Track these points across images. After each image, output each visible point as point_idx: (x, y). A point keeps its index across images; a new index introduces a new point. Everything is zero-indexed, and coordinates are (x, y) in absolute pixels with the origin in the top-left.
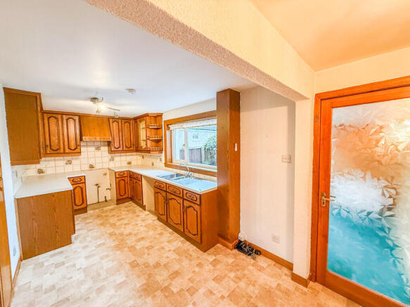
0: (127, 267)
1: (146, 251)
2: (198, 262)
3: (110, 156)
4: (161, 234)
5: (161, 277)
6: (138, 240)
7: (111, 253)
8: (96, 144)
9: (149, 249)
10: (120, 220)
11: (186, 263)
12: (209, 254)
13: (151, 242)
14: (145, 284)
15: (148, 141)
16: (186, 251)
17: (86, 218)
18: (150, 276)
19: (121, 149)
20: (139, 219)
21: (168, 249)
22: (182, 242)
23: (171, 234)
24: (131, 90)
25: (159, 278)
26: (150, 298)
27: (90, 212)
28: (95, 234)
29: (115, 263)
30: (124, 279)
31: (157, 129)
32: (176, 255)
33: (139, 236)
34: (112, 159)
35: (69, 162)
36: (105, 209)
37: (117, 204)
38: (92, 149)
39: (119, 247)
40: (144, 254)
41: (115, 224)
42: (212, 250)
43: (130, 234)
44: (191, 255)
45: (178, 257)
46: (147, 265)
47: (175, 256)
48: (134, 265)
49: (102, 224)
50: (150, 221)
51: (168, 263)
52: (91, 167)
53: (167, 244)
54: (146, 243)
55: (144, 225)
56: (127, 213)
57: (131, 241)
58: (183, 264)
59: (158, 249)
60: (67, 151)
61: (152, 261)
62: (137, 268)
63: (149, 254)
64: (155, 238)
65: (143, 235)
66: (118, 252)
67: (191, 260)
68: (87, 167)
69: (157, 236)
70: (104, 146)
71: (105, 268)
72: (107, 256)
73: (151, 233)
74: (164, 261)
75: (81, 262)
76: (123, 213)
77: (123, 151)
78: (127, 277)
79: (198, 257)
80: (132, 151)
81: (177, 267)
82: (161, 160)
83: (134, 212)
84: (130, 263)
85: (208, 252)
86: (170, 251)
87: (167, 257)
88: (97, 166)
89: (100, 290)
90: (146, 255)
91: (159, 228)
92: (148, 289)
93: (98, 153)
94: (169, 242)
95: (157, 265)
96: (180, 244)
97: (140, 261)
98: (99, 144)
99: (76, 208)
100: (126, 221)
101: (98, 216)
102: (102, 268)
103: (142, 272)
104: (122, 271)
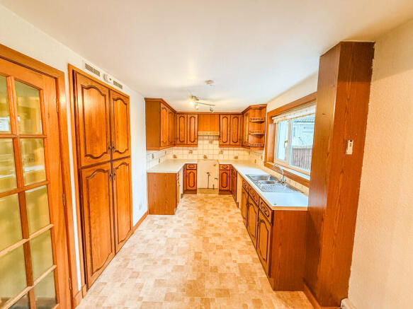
1: (215, 249)
2: (258, 297)
3: (219, 149)
4: (238, 239)
5: (211, 285)
6: (215, 235)
7: (190, 235)
8: (210, 138)
9: (217, 249)
10: (213, 209)
11: (243, 287)
12: (279, 297)
13: (223, 242)
14: (194, 281)
15: (250, 136)
16: (252, 274)
17: (193, 199)
18: (203, 275)
19: (228, 143)
20: (228, 214)
21: (234, 259)
22: (254, 260)
23: (248, 244)
24: (209, 82)
25: (207, 285)
26: (189, 298)
27: (199, 194)
28: (191, 214)
29: (188, 245)
30: (184, 264)
31: (261, 122)
32: (238, 272)
33: (218, 232)
34: (221, 152)
35: (191, 152)
36: (210, 195)
37: (220, 194)
38: (207, 142)
39: (197, 233)
40: (211, 251)
41: (207, 211)
42: (287, 294)
43: (212, 225)
44: (254, 283)
45: (238, 275)
46: (206, 264)
47: (236, 271)
48: (197, 256)
49: (199, 208)
50: (236, 220)
51: (225, 274)
52: (205, 157)
53: (237, 252)
54: (219, 241)
55: (228, 221)
56: (222, 204)
57: (208, 232)
58: (239, 286)
59: (225, 253)
60: (189, 143)
62: (197, 261)
63: (214, 253)
64: (230, 240)
65: (221, 231)
66: (195, 237)
67: (250, 288)
68: (201, 157)
69: (233, 240)
70: (216, 140)
71: (179, 245)
72: (186, 236)
73: (229, 233)
74: (223, 270)
75: (170, 232)
76: (219, 203)
77: (230, 145)
78: (186, 264)
79: (261, 291)
80: (238, 146)
81: (230, 285)
82: (262, 158)
83: (228, 206)
84: (196, 253)
85: (280, 293)
86: (235, 262)
87: (228, 268)
88: (210, 157)
89: (165, 262)
90: (212, 253)
91: (239, 232)
92: (193, 289)
93: (211, 146)
94: (240, 251)
95: (215, 269)
96: (250, 261)
98: (212, 138)
99: (188, 188)
100: (216, 212)
101: (201, 200)
102: (177, 245)
103: (199, 267)
104: (186, 256)
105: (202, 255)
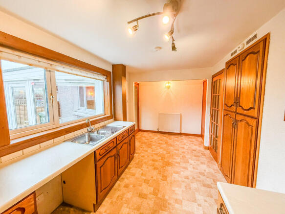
0: (168, 179)
1: (151, 181)
13: (141, 186)
18: (163, 167)
25: (161, 164)
29: (173, 189)
30: (174, 174)
40: (154, 180)
46: (160, 173)
48: (165, 178)
59: (145, 176)
61: (155, 173)
62: (165, 174)
63: (152, 178)
66: (167, 197)
69: (131, 186)
84: (166, 180)
90: (154, 178)
95: (155, 169)
97: (160, 177)
103: (164, 171)
104: (173, 179)
105: (161, 178)
